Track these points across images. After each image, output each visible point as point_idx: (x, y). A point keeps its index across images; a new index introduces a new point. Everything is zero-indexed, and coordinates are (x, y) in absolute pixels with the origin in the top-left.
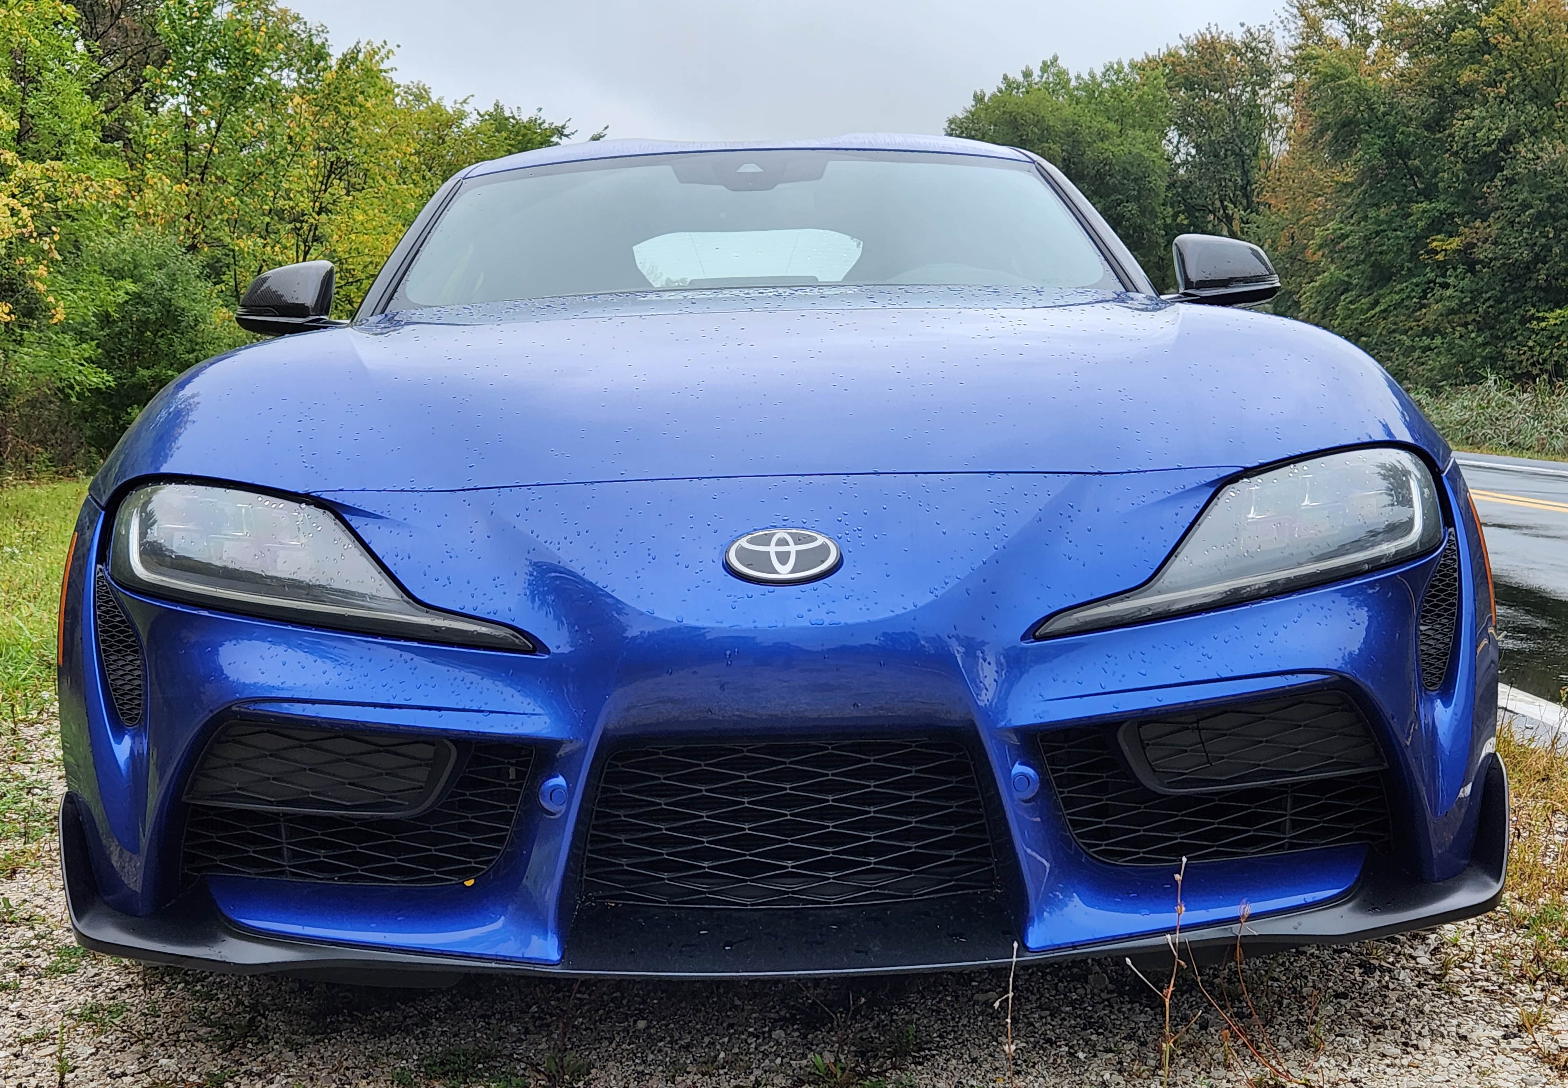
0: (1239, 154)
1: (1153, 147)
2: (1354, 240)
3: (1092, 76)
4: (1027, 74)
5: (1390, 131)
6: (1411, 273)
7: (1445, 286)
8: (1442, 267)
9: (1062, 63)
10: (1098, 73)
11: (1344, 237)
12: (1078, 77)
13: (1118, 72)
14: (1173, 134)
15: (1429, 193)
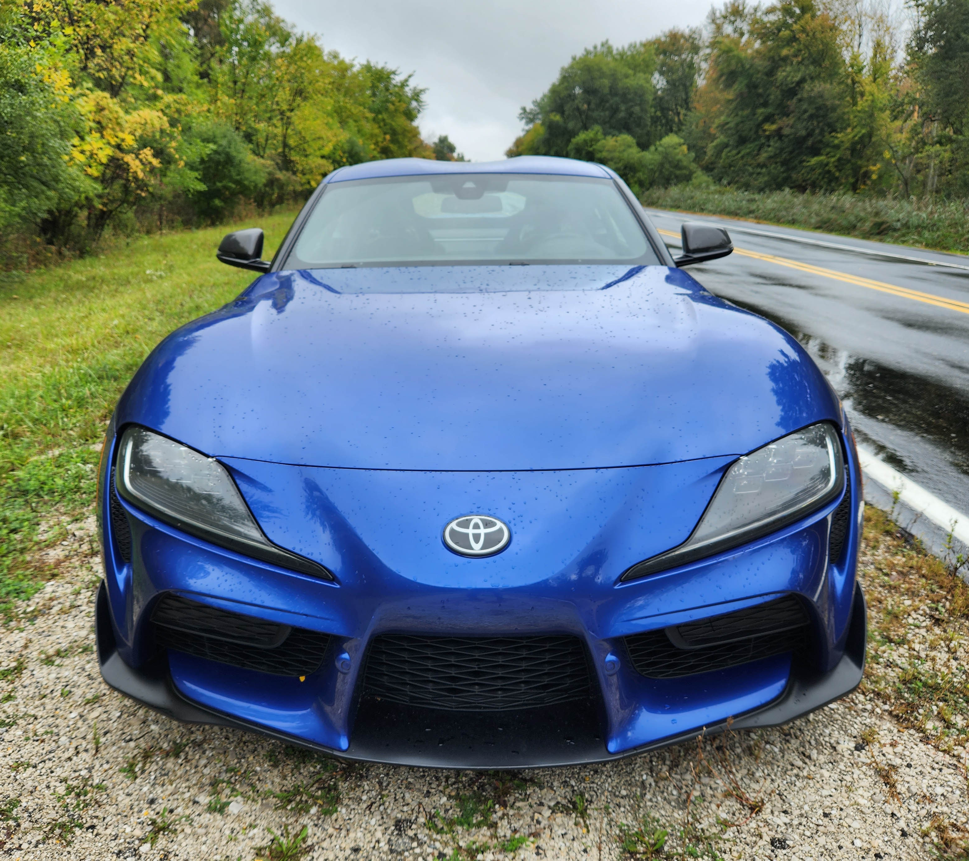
0: (684, 85)
1: (648, 81)
2: (732, 125)
3: (623, 48)
4: (595, 47)
5: (750, 76)
6: (755, 140)
7: (769, 146)
8: (768, 138)
9: (611, 42)
10: (626, 47)
11: (727, 123)
12: (617, 49)
13: (635, 47)
14: (657, 75)
15: (765, 104)
